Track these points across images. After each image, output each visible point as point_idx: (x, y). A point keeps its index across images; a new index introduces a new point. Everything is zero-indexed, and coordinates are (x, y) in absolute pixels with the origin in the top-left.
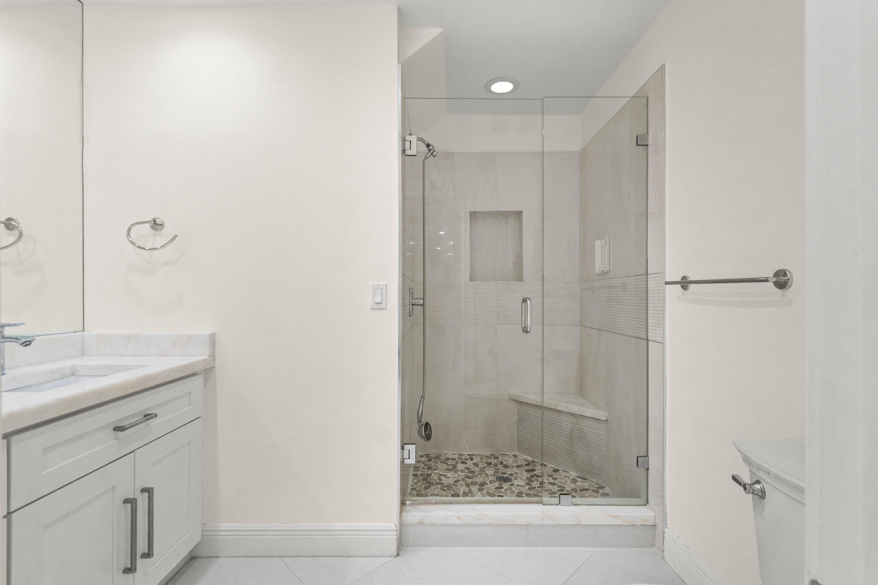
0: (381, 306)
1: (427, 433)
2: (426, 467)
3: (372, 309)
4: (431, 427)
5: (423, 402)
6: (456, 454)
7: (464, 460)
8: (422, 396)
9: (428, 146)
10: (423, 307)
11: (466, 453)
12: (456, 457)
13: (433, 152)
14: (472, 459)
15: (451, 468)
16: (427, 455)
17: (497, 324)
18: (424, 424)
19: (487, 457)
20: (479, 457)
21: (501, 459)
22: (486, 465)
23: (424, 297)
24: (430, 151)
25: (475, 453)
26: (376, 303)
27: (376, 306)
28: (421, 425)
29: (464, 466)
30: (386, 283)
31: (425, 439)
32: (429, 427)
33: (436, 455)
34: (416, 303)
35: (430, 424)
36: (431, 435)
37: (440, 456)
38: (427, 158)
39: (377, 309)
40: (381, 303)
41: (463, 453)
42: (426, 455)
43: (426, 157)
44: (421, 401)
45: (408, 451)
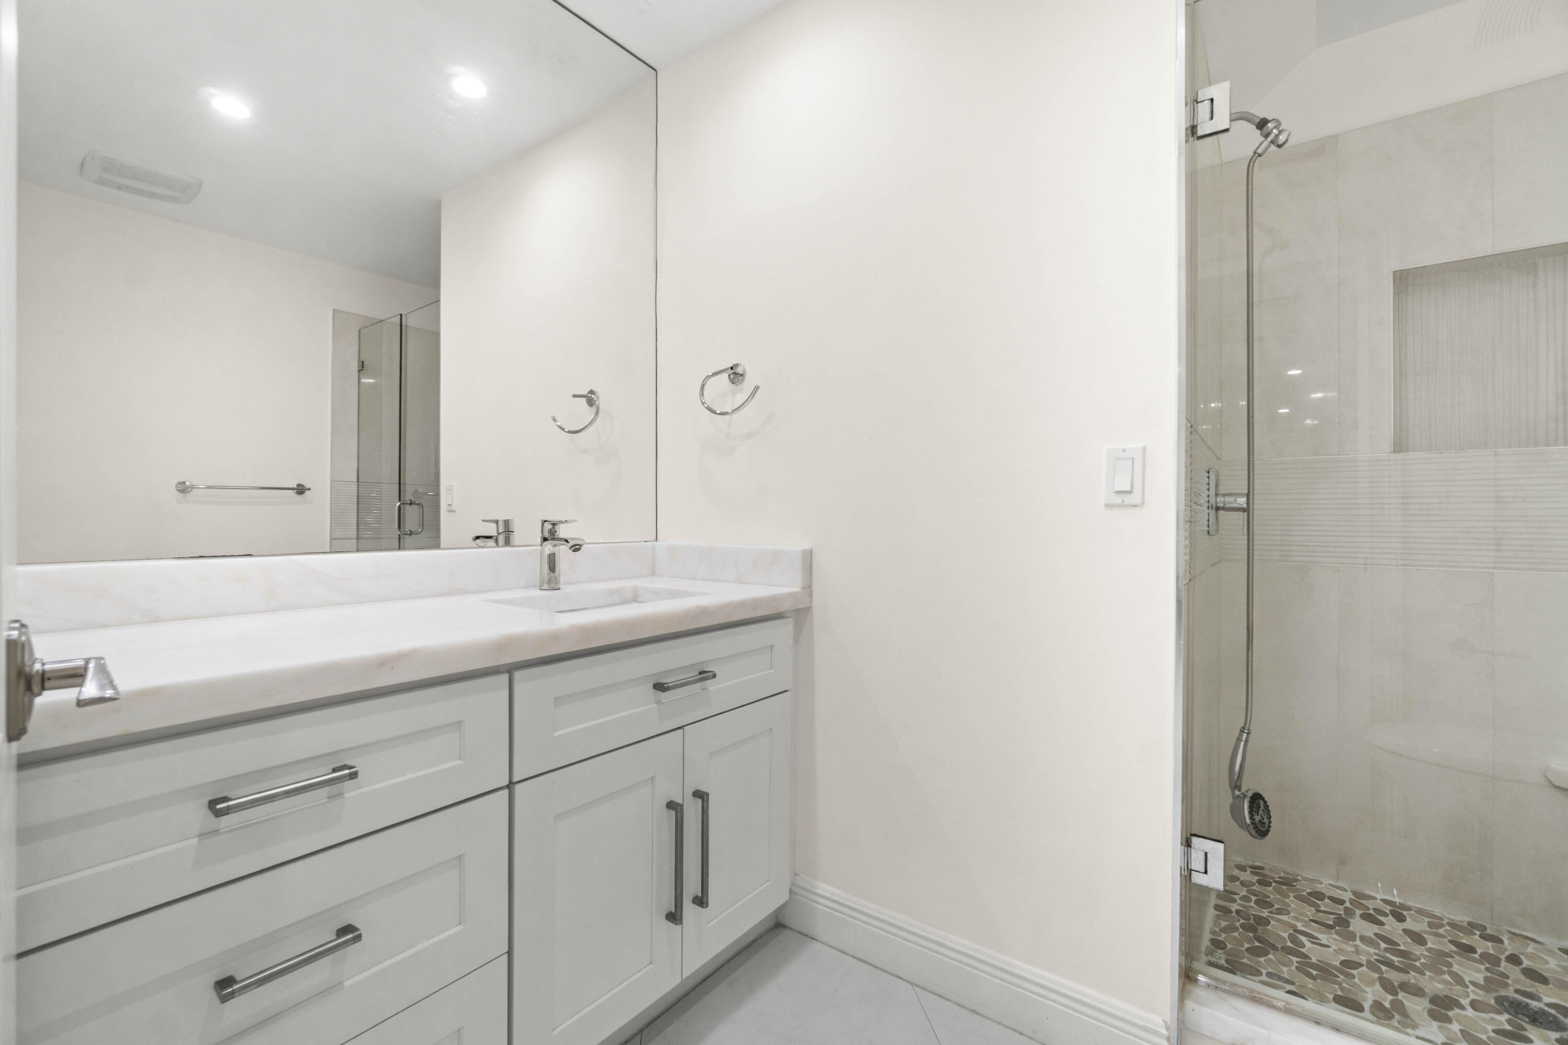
0: (1129, 499)
1: (1257, 818)
2: (1254, 898)
3: (1108, 506)
4: (1268, 806)
5: (1246, 741)
6: (1345, 890)
7: (1372, 912)
8: (1243, 728)
9: (1262, 124)
10: (1246, 513)
11: (1379, 897)
12: (1347, 896)
13: (1277, 136)
14: (1401, 918)
15: (1331, 923)
16: (1256, 870)
17: (1495, 568)
18: (1250, 794)
19: (1453, 925)
20: (1427, 920)
21: (1509, 946)
22: (1454, 949)
23: (1249, 491)
24: (1267, 136)
25: (1410, 903)
26: (1118, 492)
27: (1118, 500)
28: (1239, 796)
29: (1375, 928)
30: (1143, 445)
31: (1253, 832)
32: (1262, 806)
33: (1282, 874)
34: (1228, 506)
35: (1266, 799)
36: (1269, 827)
37: (1296, 880)
38: (1260, 155)
39: (1119, 506)
40: (1130, 492)
41: (1367, 892)
42: (1252, 867)
43: (1255, 153)
44: (1239, 739)
45: (1203, 854)
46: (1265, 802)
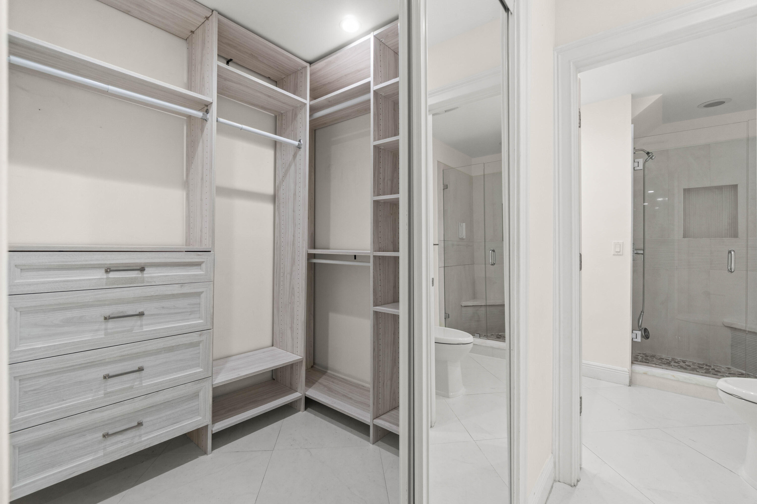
0: (619, 254)
1: (646, 334)
3: (614, 255)
4: (649, 332)
5: (643, 315)
6: (670, 358)
7: (677, 362)
8: (642, 311)
9: (648, 153)
10: (643, 255)
11: (679, 359)
12: (670, 359)
13: (652, 157)
14: (684, 362)
15: (666, 363)
17: (710, 269)
18: (644, 328)
19: (698, 364)
20: (692, 363)
21: (712, 367)
22: (698, 367)
23: (644, 249)
24: (649, 157)
25: (687, 360)
26: (616, 252)
27: (616, 254)
28: (641, 329)
29: (678, 364)
30: (622, 242)
31: (645, 337)
32: (647, 331)
33: (652, 355)
34: (638, 253)
35: (647, 329)
36: (649, 337)
37: (655, 356)
38: (647, 161)
39: (616, 255)
40: (620, 252)
41: (676, 358)
43: (646, 160)
44: (641, 314)
45: (636, 334)
46: (648, 331)
